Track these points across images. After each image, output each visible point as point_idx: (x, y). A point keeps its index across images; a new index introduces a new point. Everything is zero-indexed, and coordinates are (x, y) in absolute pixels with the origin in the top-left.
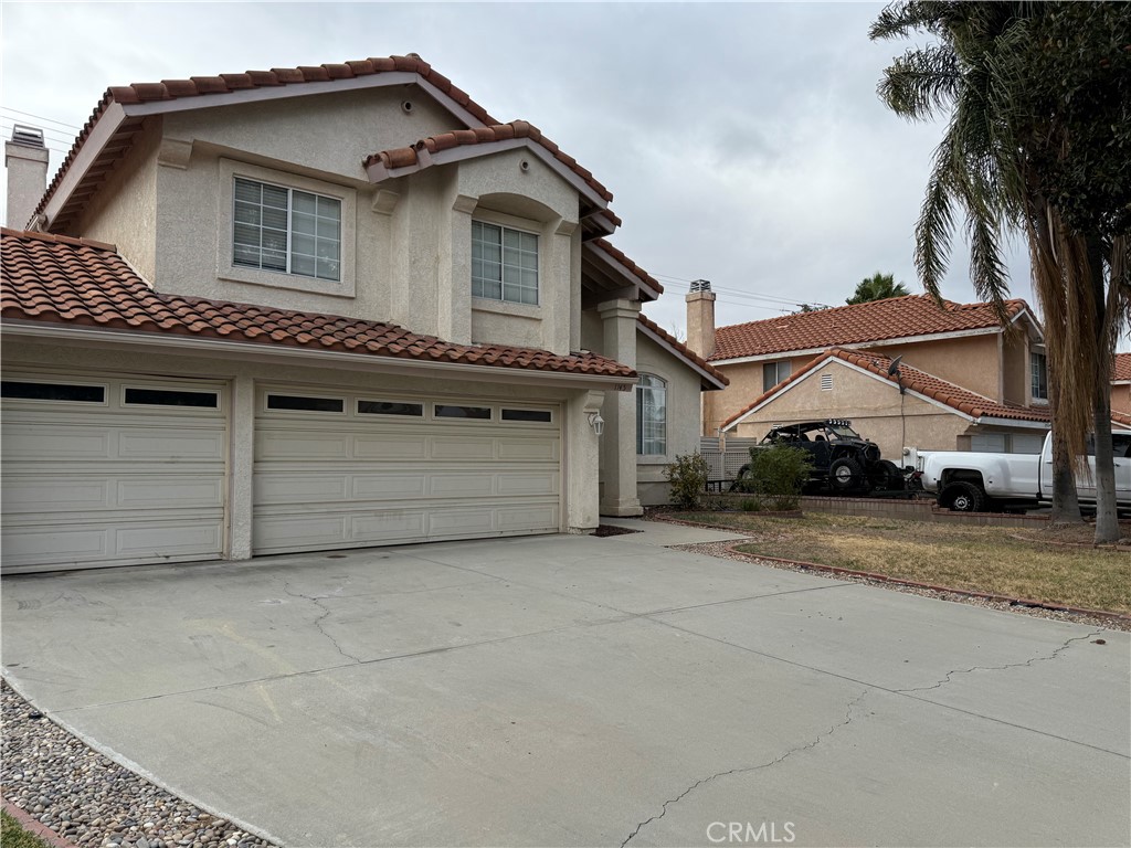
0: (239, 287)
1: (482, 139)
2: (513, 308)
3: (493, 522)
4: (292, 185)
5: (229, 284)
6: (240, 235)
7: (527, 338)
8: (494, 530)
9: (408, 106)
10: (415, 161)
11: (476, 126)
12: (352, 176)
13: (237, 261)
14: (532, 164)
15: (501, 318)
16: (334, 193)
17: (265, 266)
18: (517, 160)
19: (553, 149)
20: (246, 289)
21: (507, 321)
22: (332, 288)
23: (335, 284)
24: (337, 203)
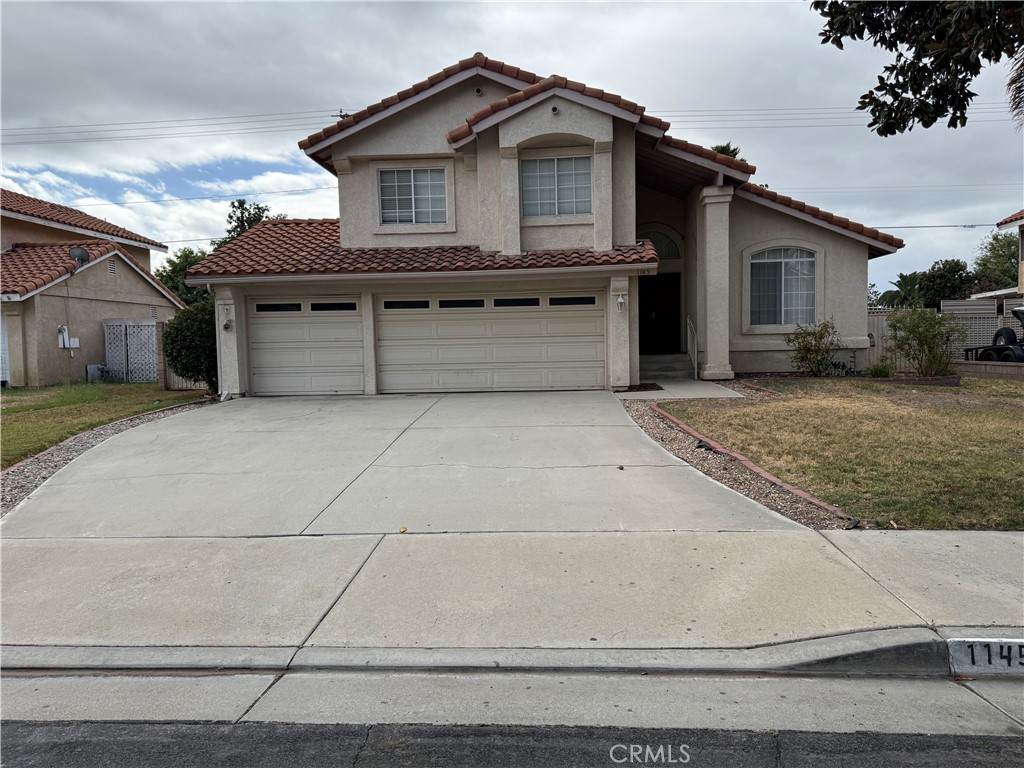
0: (385, 237)
1: (528, 95)
2: (565, 219)
3: (545, 379)
4: (413, 166)
5: (379, 237)
6: (384, 205)
7: (581, 240)
8: (545, 385)
9: (478, 91)
10: (470, 132)
11: (523, 87)
12: (442, 151)
13: (384, 221)
14: (561, 106)
15: (557, 229)
16: (439, 165)
17: (400, 221)
18: (549, 107)
19: (581, 89)
20: (389, 238)
21: (562, 230)
22: (440, 228)
23: (442, 225)
24: (442, 171)
